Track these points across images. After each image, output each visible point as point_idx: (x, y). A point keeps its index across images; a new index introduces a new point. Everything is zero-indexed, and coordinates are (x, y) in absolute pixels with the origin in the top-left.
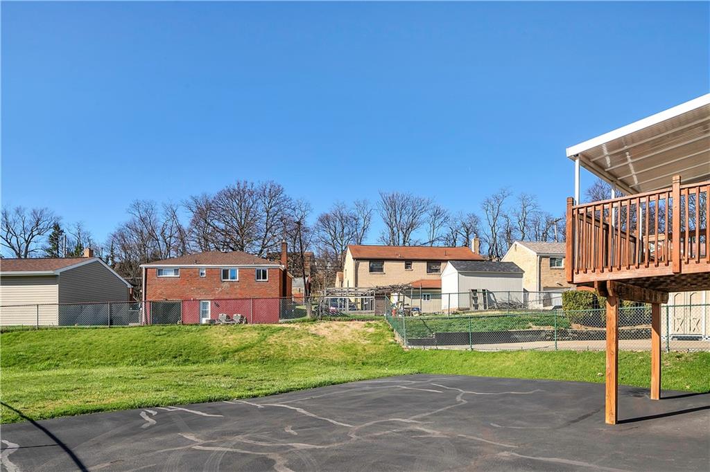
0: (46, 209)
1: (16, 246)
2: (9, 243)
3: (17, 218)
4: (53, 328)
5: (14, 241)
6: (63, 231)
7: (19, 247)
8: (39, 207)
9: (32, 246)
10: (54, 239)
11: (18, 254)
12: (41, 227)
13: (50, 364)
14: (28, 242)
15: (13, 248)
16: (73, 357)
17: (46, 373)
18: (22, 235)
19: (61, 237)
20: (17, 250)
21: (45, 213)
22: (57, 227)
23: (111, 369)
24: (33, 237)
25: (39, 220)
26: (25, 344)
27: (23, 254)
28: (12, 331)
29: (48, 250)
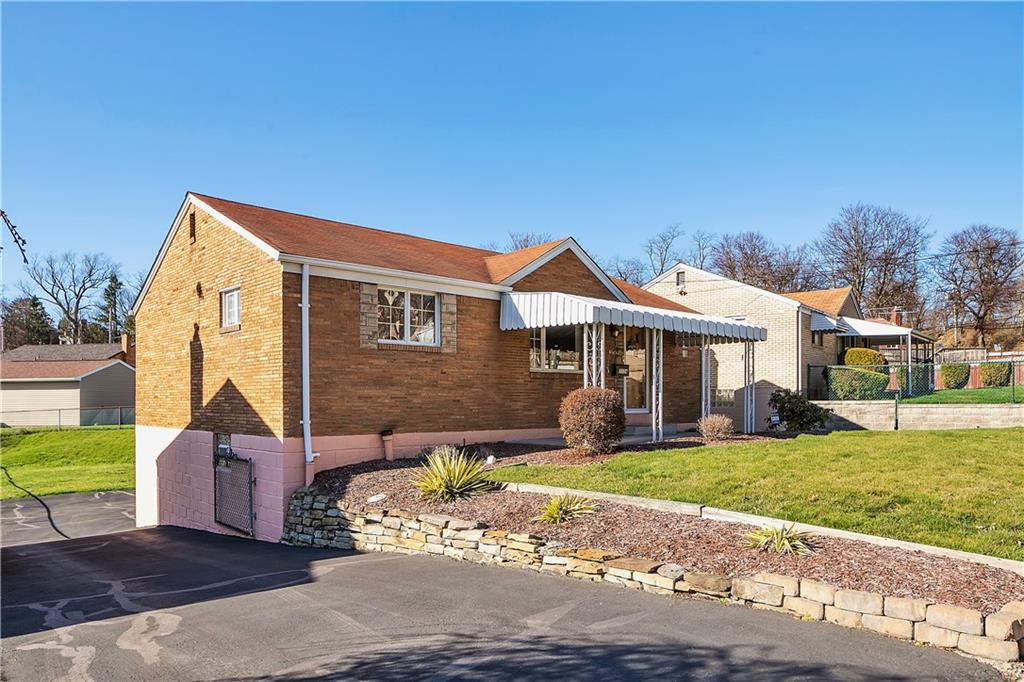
0: (102, 254)
1: (64, 303)
2: (56, 299)
3: (64, 267)
4: (73, 430)
5: (61, 296)
6: (121, 284)
7: (68, 304)
8: (92, 252)
9: (84, 302)
10: (111, 293)
11: (66, 312)
12: (94, 277)
13: (63, 462)
14: (79, 297)
15: (60, 305)
16: (82, 456)
17: (58, 469)
18: (72, 288)
19: (119, 291)
20: (66, 307)
21: (100, 259)
22: (114, 279)
23: (109, 466)
24: (85, 290)
25: (92, 268)
26: (47, 444)
27: (73, 311)
28: (38, 432)
29: (104, 308)
